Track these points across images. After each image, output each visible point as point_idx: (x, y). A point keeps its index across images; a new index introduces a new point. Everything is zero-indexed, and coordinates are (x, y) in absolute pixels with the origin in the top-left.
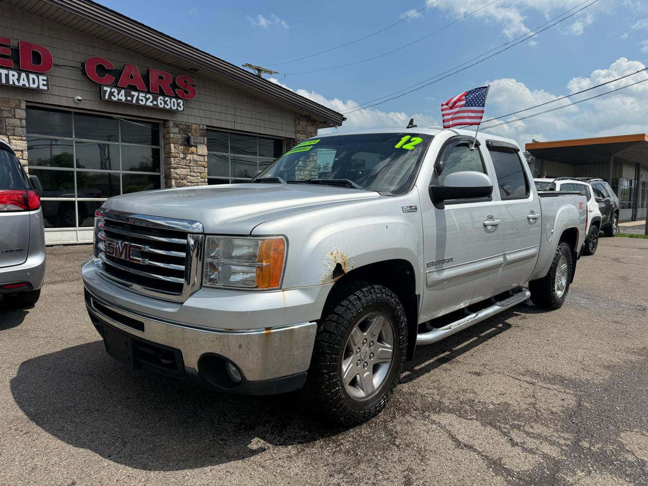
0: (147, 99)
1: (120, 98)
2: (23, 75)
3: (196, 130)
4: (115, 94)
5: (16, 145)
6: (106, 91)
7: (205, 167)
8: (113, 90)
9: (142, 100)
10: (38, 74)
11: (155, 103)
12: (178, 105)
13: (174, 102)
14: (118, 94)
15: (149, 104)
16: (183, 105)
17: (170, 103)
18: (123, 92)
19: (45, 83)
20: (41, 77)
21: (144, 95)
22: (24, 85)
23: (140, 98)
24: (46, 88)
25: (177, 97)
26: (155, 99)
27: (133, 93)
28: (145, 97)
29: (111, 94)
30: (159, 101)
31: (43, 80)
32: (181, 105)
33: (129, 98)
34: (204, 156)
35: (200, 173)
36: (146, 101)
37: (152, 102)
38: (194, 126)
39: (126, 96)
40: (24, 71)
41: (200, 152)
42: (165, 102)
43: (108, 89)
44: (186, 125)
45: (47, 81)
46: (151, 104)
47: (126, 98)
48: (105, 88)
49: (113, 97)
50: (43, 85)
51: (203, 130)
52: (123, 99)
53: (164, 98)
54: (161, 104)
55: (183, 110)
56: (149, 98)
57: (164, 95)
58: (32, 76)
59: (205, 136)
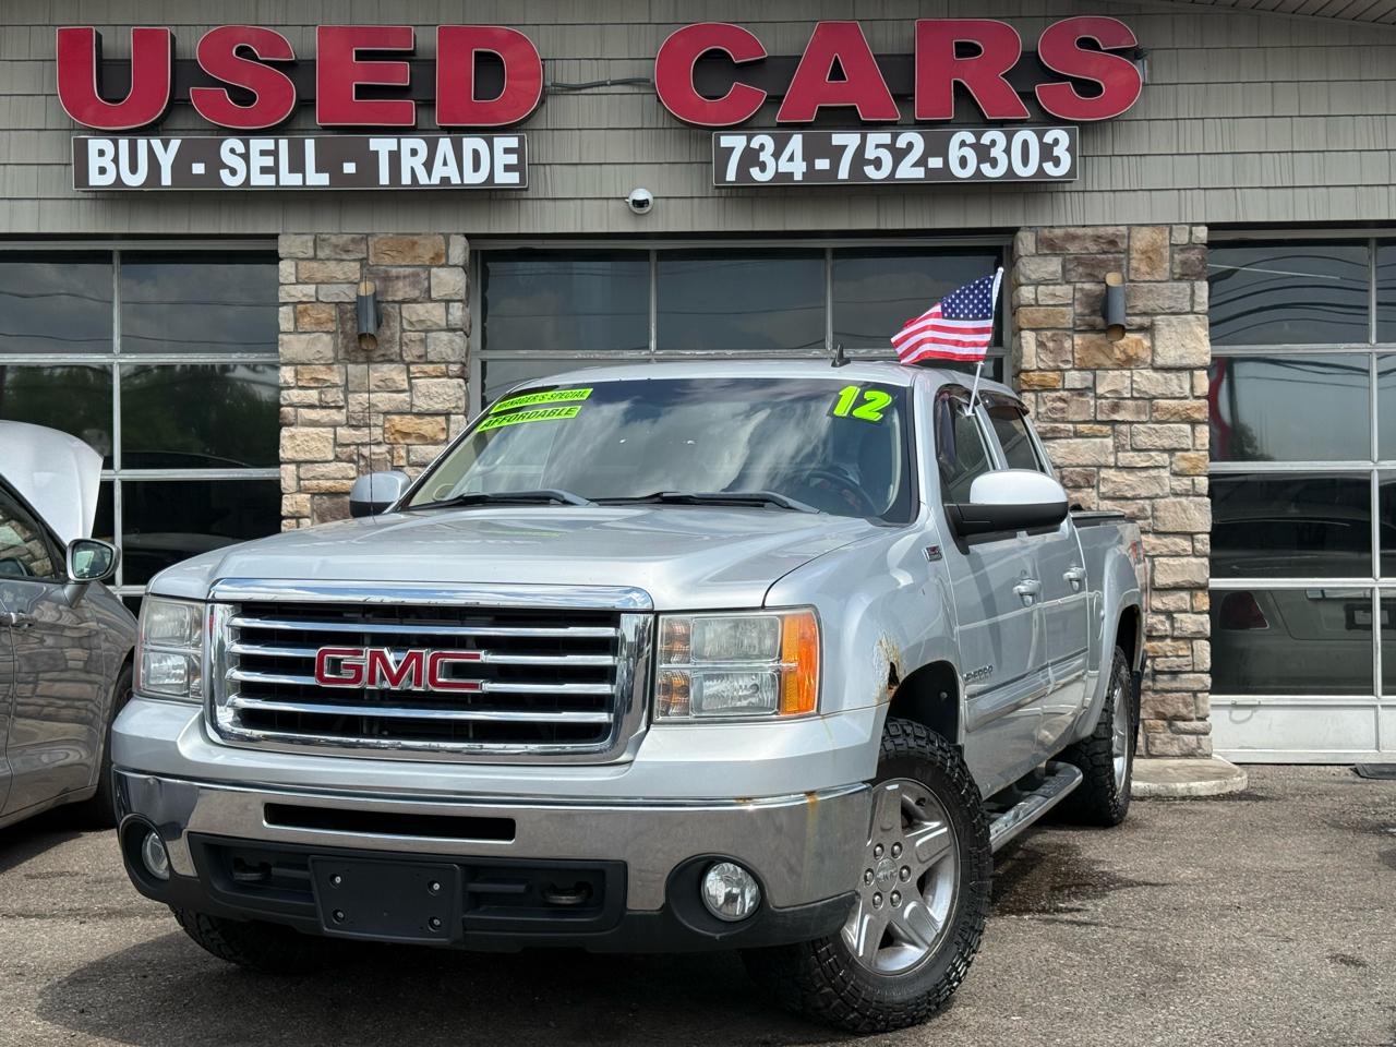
0: (899, 155)
1: (784, 167)
2: (445, 145)
3: (1150, 255)
4: (766, 156)
5: (429, 396)
6: (730, 150)
7: (1194, 423)
8: (755, 144)
9: (877, 163)
10: (490, 132)
11: (935, 163)
12: (1047, 153)
13: (1025, 144)
14: (777, 155)
15: (908, 171)
16: (1071, 149)
17: (1008, 151)
18: (796, 142)
19: (513, 159)
20: (501, 142)
21: (885, 138)
22: (445, 180)
23: (870, 154)
24: (514, 178)
25: (1046, 121)
26: (937, 147)
27: (838, 139)
28: (891, 147)
29: (751, 157)
30: (954, 152)
31: (507, 151)
32: (1061, 151)
33: (822, 164)
34: (1191, 369)
35: (1171, 451)
36: (897, 161)
37: (922, 162)
38: (1142, 239)
39: (809, 157)
40: (448, 130)
41: (1168, 354)
42: (983, 153)
43: (735, 142)
44: (1097, 239)
45: (519, 151)
46: (919, 173)
47: (810, 165)
48: (726, 141)
49: (755, 172)
50: (508, 168)
51: (1190, 246)
52: (798, 169)
53: (978, 137)
54: (963, 162)
55: (1072, 172)
56: (910, 146)
57: (981, 123)
58: (471, 143)
59: (1199, 277)
